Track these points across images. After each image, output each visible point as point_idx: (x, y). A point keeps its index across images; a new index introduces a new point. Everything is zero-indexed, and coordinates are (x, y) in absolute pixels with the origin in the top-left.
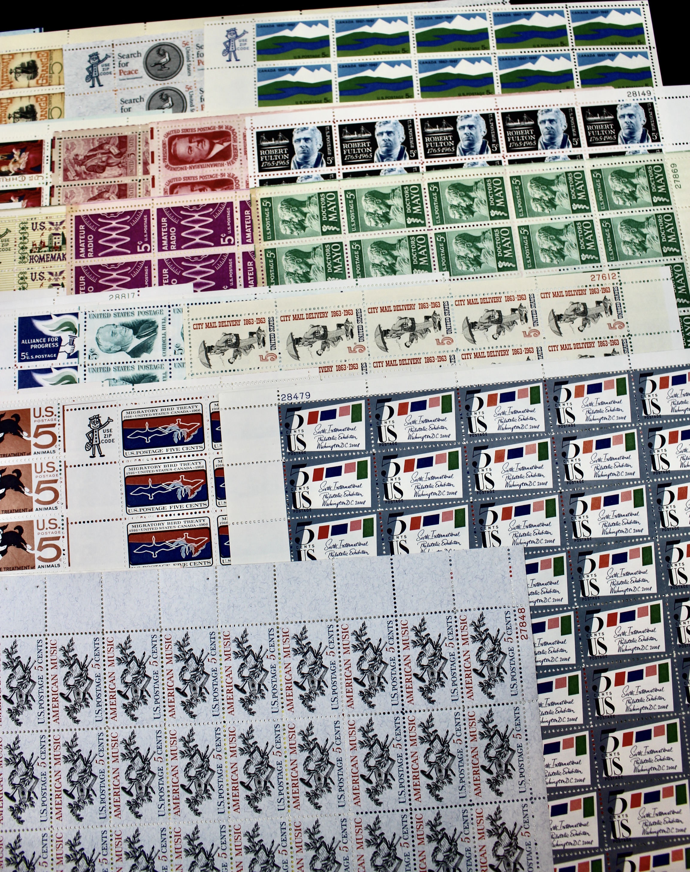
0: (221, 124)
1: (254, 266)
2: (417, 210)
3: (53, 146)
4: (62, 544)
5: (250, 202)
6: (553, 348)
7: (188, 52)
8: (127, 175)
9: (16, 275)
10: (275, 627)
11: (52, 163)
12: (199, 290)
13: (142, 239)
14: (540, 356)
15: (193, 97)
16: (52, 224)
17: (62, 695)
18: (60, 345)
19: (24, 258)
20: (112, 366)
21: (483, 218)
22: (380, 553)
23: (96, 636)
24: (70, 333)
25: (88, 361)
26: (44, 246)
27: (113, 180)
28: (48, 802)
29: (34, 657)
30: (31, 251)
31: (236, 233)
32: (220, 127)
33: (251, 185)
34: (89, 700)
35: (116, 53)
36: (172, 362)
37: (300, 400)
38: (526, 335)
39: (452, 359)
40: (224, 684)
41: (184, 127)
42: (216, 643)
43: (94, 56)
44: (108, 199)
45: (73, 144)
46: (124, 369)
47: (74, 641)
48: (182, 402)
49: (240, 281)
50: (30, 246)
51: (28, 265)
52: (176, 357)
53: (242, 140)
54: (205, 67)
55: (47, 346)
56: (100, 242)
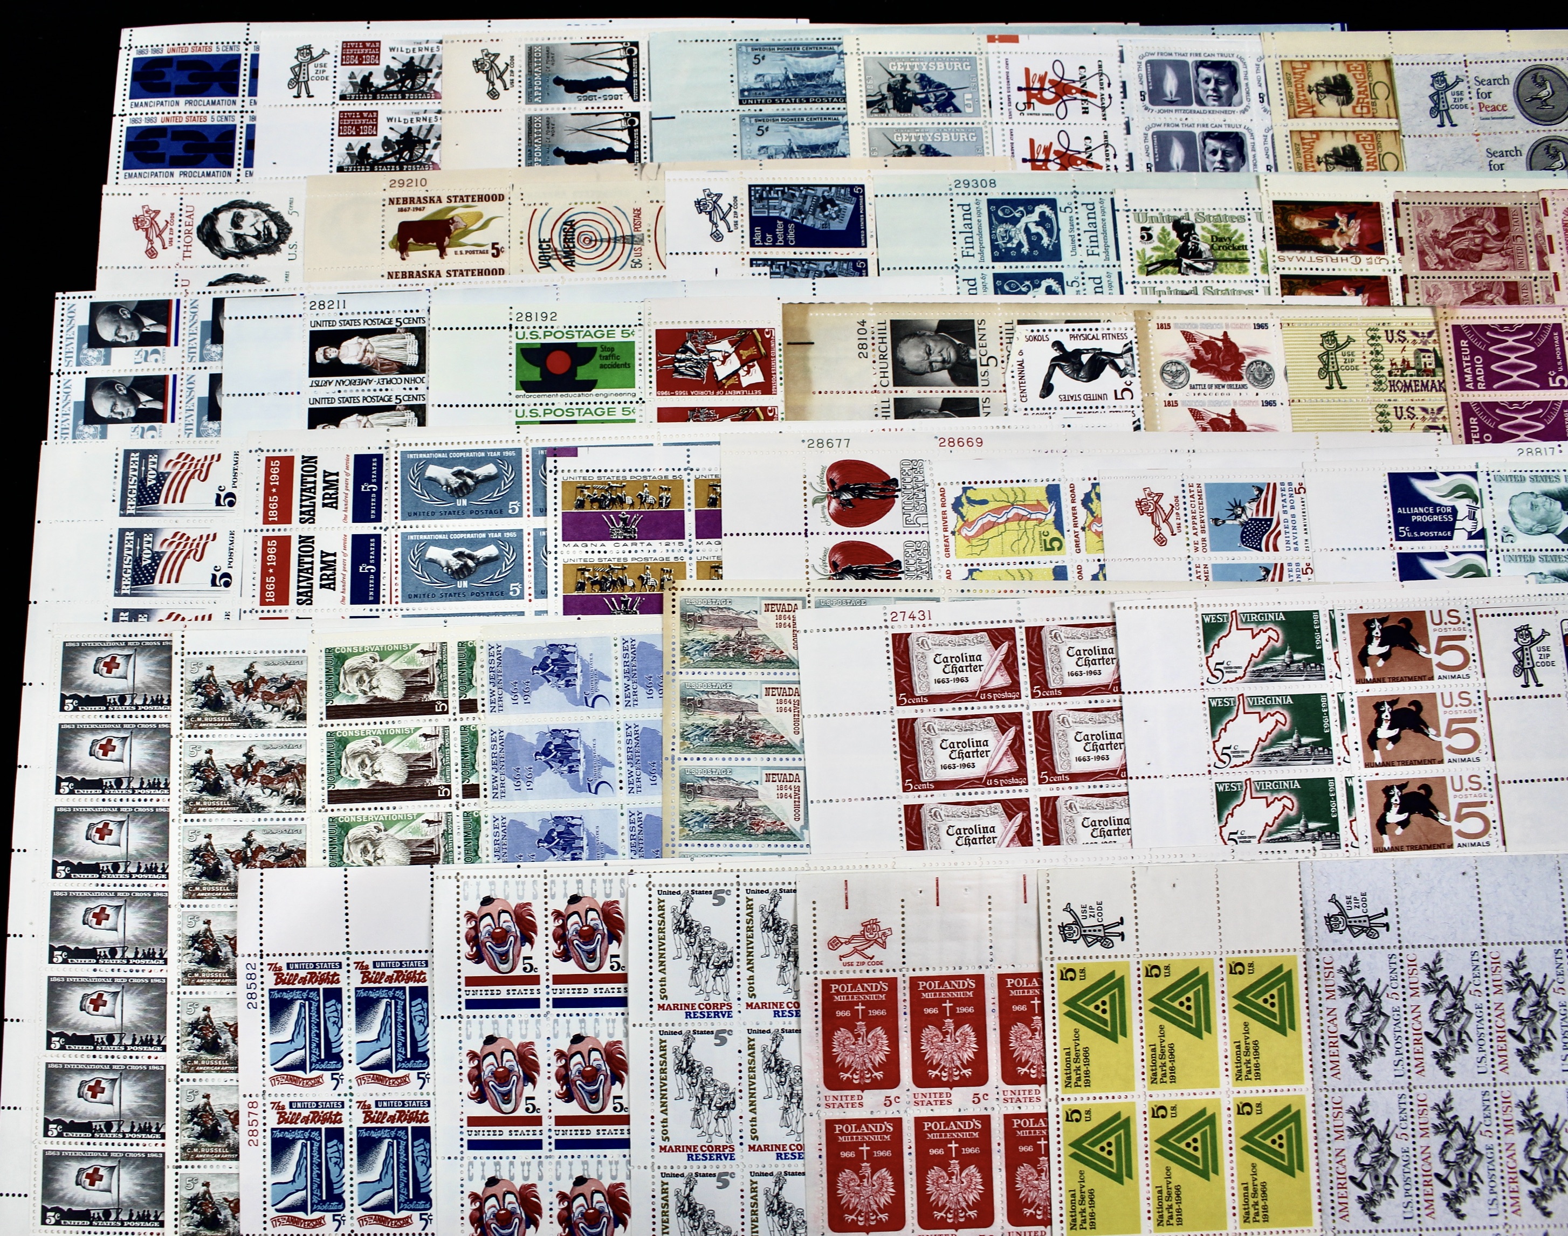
3: (1396, 214)
4: (1490, 812)
8: (1514, 268)
9: (1371, 408)
11: (1399, 241)
13: (1555, 368)
16: (1416, 334)
17: (1511, 1032)
18: (1455, 520)
19: (1380, 382)
20: (1536, 555)
23: (1558, 946)
24: (1469, 501)
25: (1502, 546)
26: (1409, 368)
27: (1496, 274)
28: (1499, 1189)
29: (1468, 977)
30: (1390, 373)
34: (1552, 1041)
35: (1472, 75)
43: (1439, 78)
44: (1492, 303)
45: (1426, 212)
46: (1555, 559)
47: (1525, 953)
50: (1388, 367)
51: (1388, 395)
55: (1435, 518)
56: (1493, 367)
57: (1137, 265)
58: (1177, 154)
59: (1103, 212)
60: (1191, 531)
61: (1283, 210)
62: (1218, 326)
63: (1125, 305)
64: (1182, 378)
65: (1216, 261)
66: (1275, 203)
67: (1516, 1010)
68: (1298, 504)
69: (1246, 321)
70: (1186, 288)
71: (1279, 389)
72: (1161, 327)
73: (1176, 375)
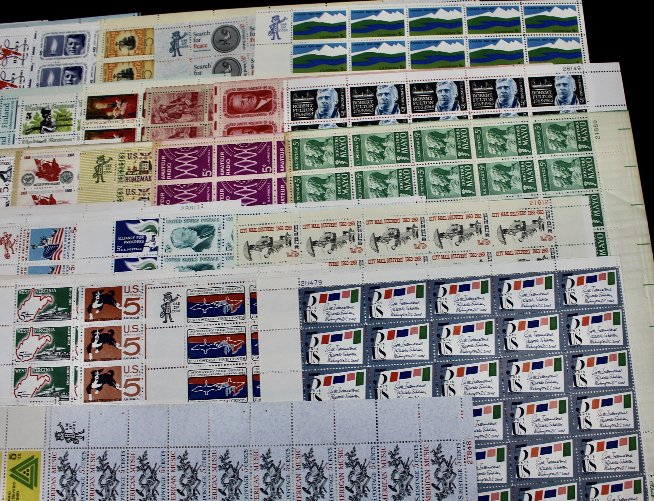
0: (265, 85)
1: (285, 188)
2: (404, 150)
3: (145, 99)
4: (141, 384)
5: (284, 142)
6: (499, 253)
7: (244, 32)
8: (197, 120)
9: (115, 191)
10: (290, 448)
11: (144, 111)
12: (245, 205)
13: (206, 167)
14: (490, 259)
15: (247, 65)
16: (142, 154)
17: (137, 491)
18: (145, 242)
19: (121, 178)
20: (181, 258)
21: (452, 158)
22: (367, 397)
23: (164, 449)
24: (152, 233)
25: (165, 254)
26: (136, 170)
27: (186, 124)
29: (119, 464)
30: (127, 174)
31: (273, 164)
32: (265, 87)
33: (286, 130)
34: (157, 495)
35: (192, 32)
36: (224, 256)
37: (314, 286)
38: (480, 243)
39: (425, 259)
40: (253, 488)
41: (239, 87)
42: (248, 458)
43: (176, 34)
44: (183, 137)
45: (159, 97)
46: (190, 260)
47: (148, 453)
48: (231, 285)
49: (275, 199)
50: (126, 170)
51: (124, 184)
52: (227, 252)
53: (280, 97)
54: (256, 43)
55: (135, 242)
56: (176, 168)
57: (22, 130)
58: (51, 78)
59: (12, 107)
60: (21, 251)
61: (92, 100)
62: (51, 156)
63: (12, 149)
64: (31, 182)
65: (57, 126)
66: (89, 98)
67: (140, 480)
68: (72, 238)
69: (65, 153)
70: (42, 139)
71: (75, 184)
72: (27, 158)
73: (28, 180)
